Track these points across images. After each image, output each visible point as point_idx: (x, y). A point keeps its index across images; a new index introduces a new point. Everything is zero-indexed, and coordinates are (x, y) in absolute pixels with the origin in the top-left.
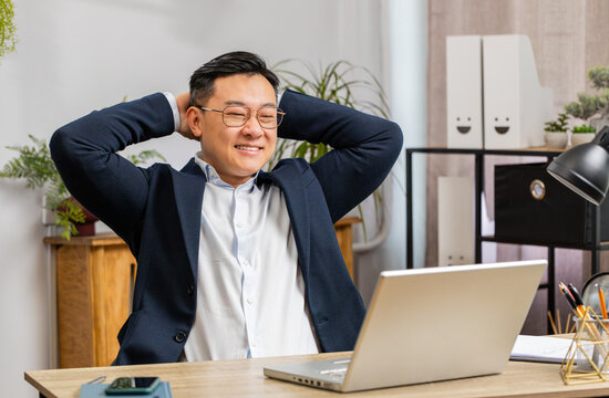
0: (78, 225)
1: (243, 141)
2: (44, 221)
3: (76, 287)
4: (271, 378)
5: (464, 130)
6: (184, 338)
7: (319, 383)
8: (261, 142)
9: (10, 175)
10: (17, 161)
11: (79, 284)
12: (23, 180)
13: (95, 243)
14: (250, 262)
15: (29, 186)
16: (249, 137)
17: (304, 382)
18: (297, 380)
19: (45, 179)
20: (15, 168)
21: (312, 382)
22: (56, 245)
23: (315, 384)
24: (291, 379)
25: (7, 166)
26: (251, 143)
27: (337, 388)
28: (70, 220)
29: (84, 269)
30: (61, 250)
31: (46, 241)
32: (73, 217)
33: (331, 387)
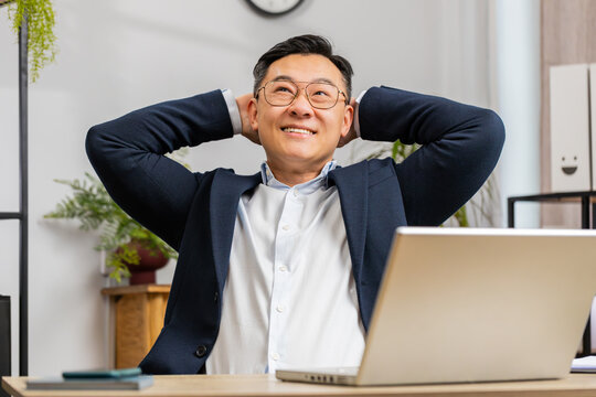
0: (132, 268)
1: (288, 121)
2: (103, 270)
3: (134, 343)
4: (284, 381)
5: (569, 171)
6: (207, 355)
7: (332, 379)
8: (312, 123)
9: (62, 216)
10: (72, 203)
11: (137, 339)
12: (76, 222)
13: (151, 289)
14: (289, 269)
15: (82, 227)
16: (294, 114)
17: (316, 380)
18: (309, 379)
19: (101, 221)
20: (69, 209)
21: (325, 378)
22: (115, 298)
23: (328, 380)
24: (302, 378)
25: (59, 205)
26: (298, 123)
27: (350, 381)
28: (123, 261)
29: (142, 321)
30: (121, 302)
31: (104, 293)
32: (126, 259)
33: (344, 381)
